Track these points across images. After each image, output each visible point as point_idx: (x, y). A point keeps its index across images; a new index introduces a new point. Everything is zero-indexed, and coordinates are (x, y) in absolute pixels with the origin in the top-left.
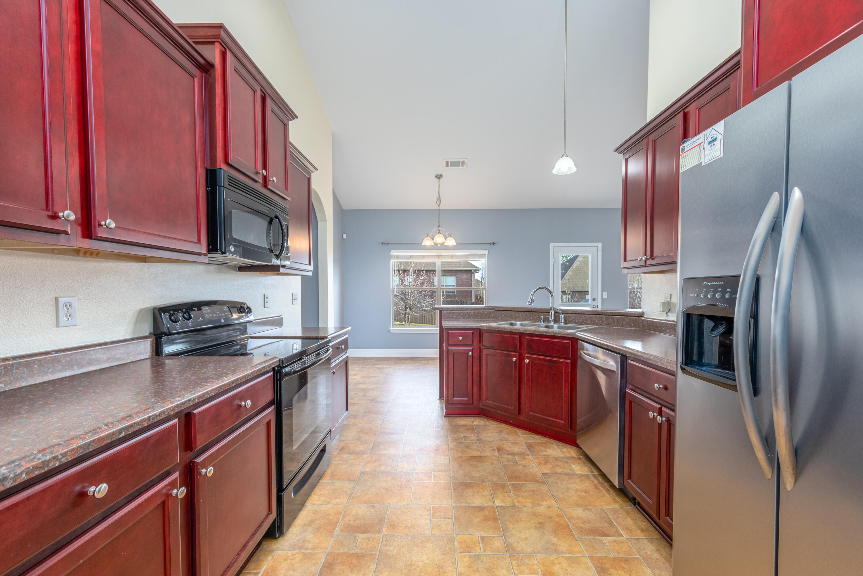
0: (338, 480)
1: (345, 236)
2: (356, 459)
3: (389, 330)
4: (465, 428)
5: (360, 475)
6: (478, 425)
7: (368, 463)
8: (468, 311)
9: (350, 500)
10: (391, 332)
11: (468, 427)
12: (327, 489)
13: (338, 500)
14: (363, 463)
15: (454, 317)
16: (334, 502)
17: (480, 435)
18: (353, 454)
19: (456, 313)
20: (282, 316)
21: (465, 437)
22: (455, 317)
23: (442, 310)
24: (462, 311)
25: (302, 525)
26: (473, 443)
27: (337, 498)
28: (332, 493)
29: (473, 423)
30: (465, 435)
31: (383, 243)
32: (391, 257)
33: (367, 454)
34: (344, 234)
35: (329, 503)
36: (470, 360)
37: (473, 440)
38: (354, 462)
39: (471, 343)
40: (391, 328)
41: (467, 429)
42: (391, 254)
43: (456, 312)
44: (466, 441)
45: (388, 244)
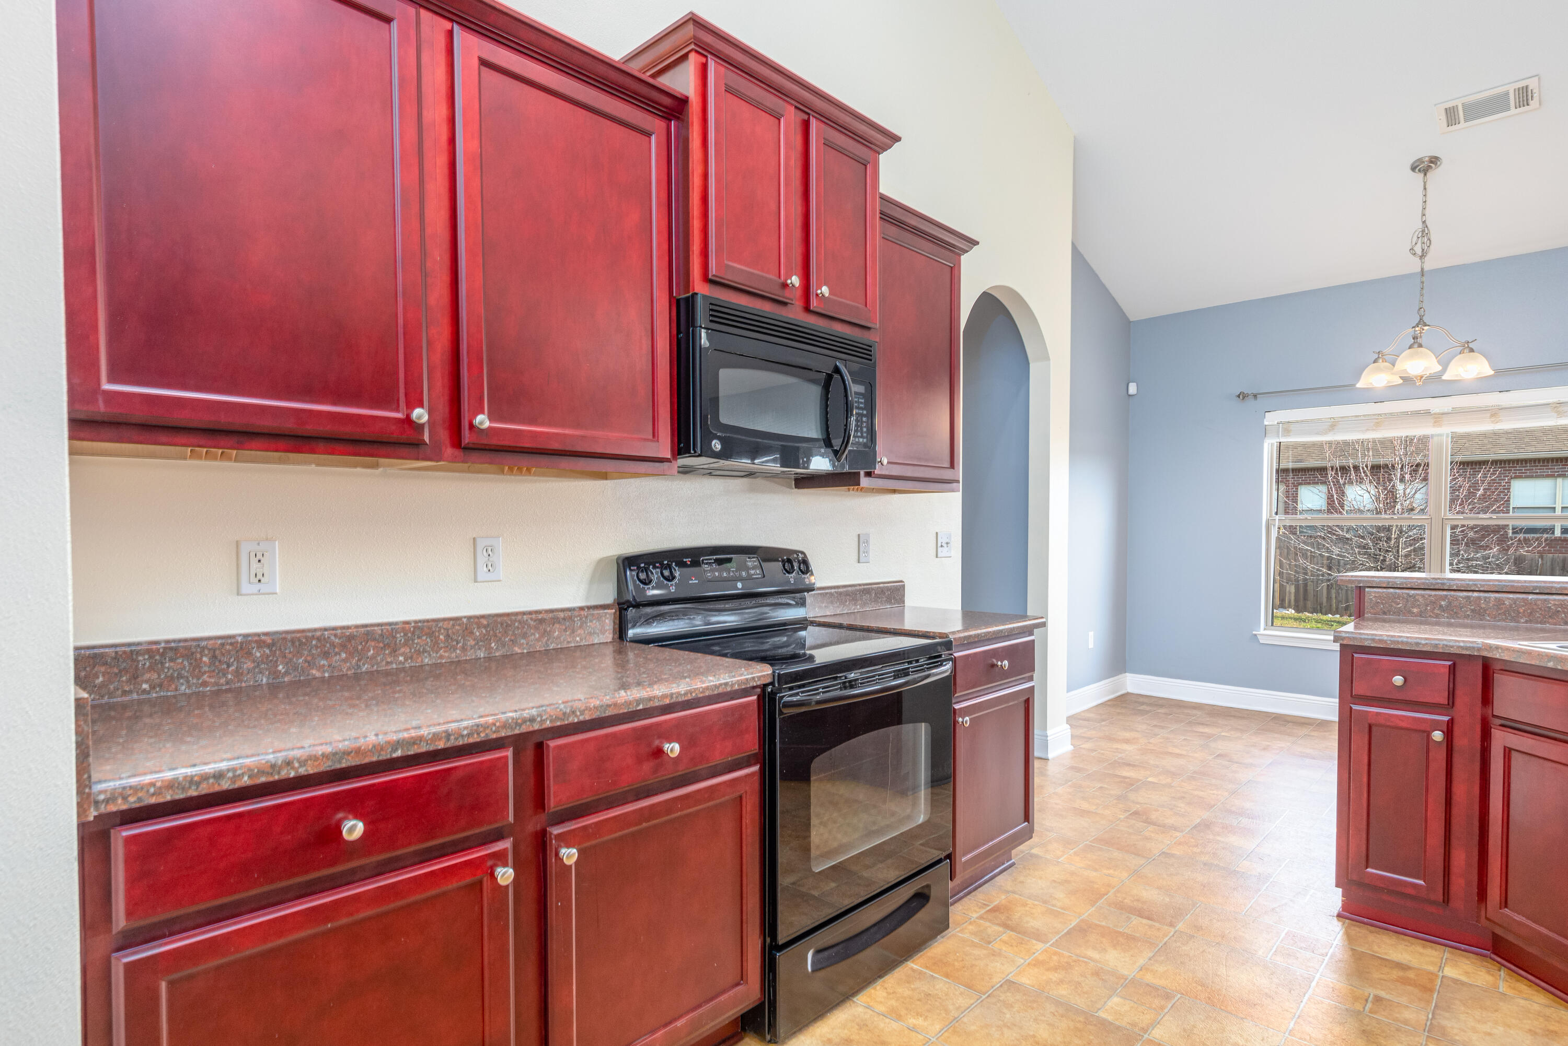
0: (947, 976)
1: (1133, 389)
2: (1012, 946)
3: (1256, 635)
4: (1396, 973)
5: (1001, 986)
6: (1455, 981)
7: (1035, 965)
8: (1470, 594)
9: (946, 1034)
10: (1261, 641)
11: (1411, 975)
12: (912, 986)
13: (920, 1021)
14: (1022, 961)
15: (1410, 612)
16: (912, 1021)
17: (1447, 1015)
18: (1012, 930)
19: (1421, 600)
20: (902, 581)
21: (1378, 999)
22: (1415, 610)
23: (1365, 587)
24: (1445, 593)
25: (825, 1039)
26: (1398, 1030)
27: (921, 1016)
28: (918, 1000)
29: (1441, 968)
30: (1382, 994)
31: (1242, 396)
32: (1265, 431)
33: (1045, 942)
34: (1130, 384)
35: (899, 1018)
36: (1440, 757)
37: (1406, 1022)
38: (1004, 949)
39: (1442, 699)
40: (1262, 631)
41: (1405, 981)
42: (1266, 423)
43: (1423, 596)
44: (1375, 1013)
45: (1255, 396)
